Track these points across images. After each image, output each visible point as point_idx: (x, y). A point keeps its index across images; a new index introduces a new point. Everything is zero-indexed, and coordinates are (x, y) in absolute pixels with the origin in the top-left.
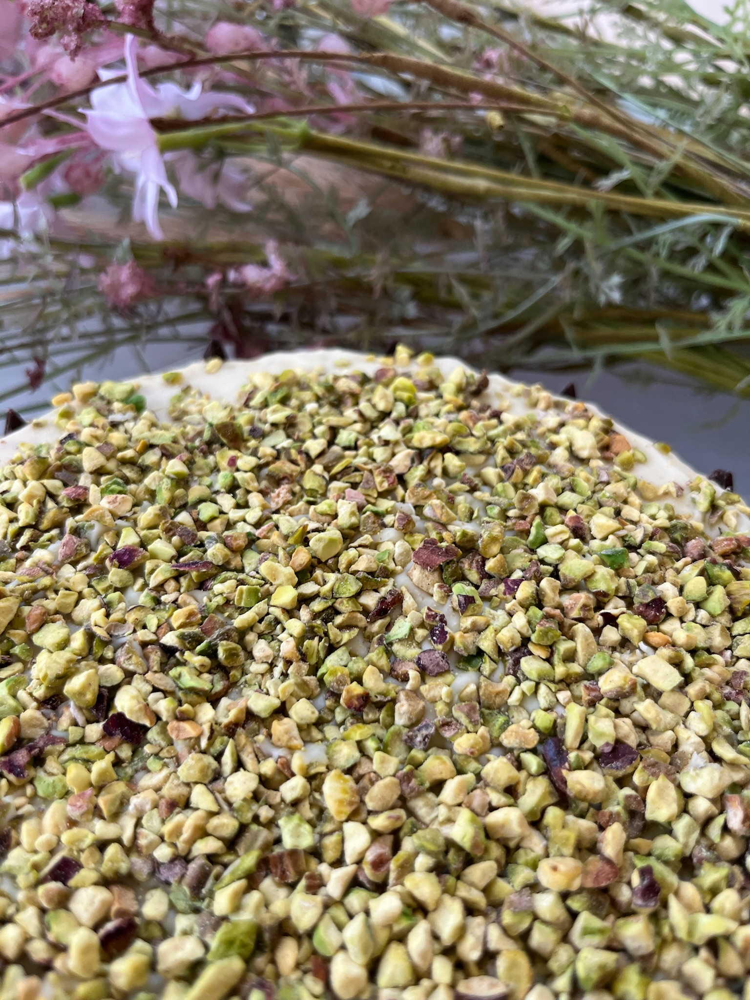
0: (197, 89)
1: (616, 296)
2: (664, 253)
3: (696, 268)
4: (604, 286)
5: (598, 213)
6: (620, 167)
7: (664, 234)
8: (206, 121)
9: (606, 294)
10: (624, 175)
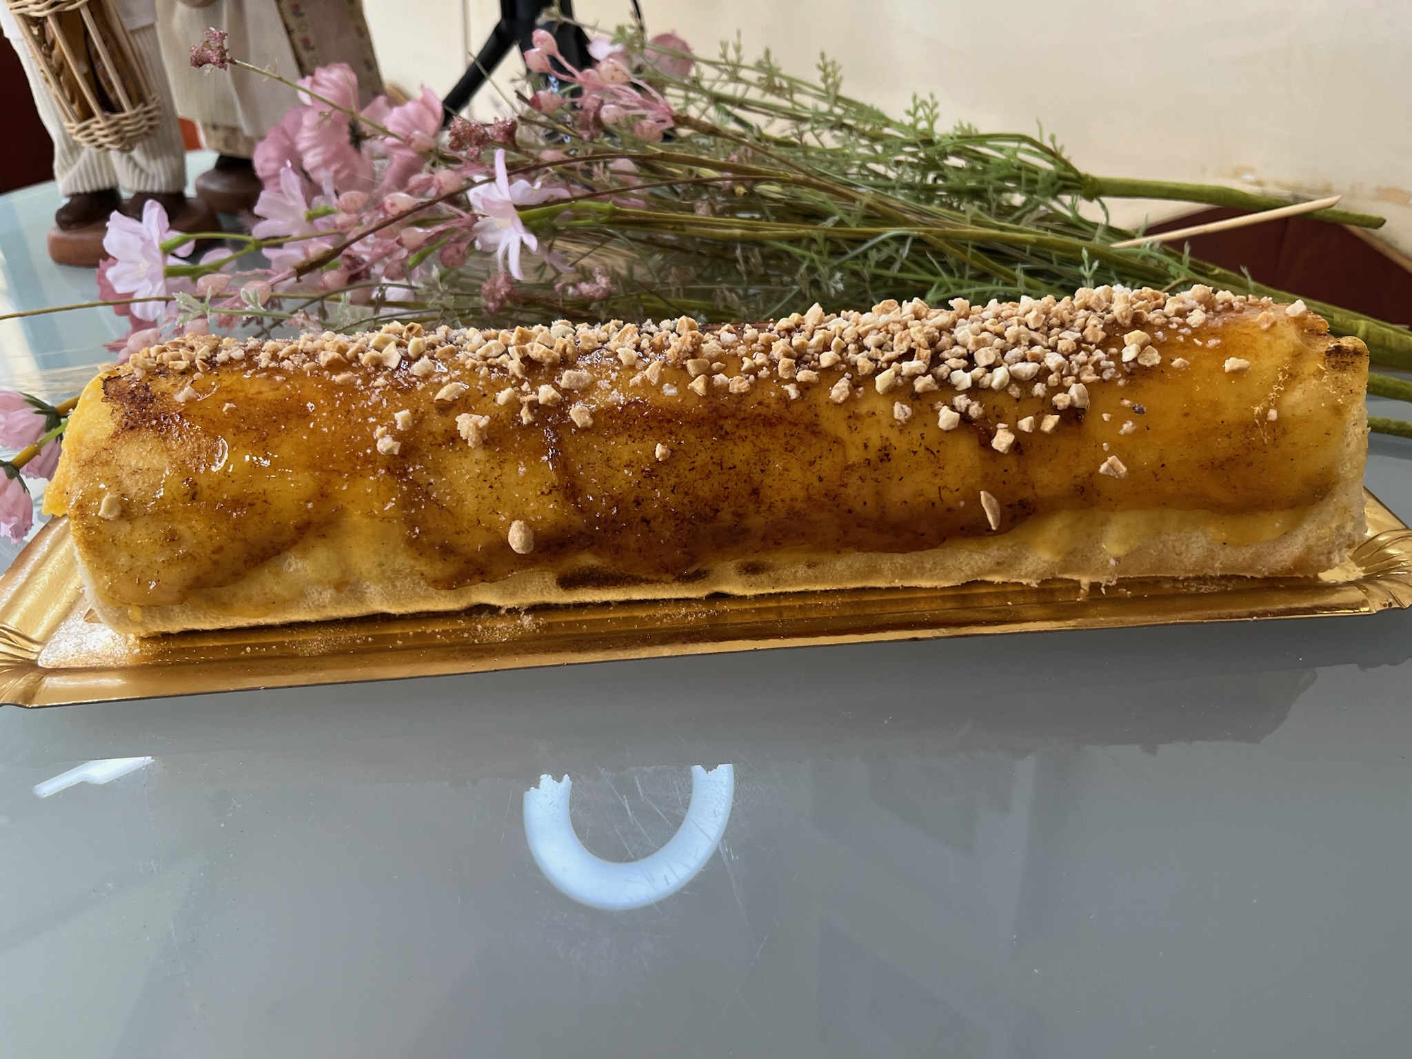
0: (538, 184)
1: (840, 286)
2: (872, 263)
3: (894, 271)
4: (831, 283)
5: (820, 240)
6: (832, 214)
8: (546, 203)
9: (834, 288)
10: (837, 218)
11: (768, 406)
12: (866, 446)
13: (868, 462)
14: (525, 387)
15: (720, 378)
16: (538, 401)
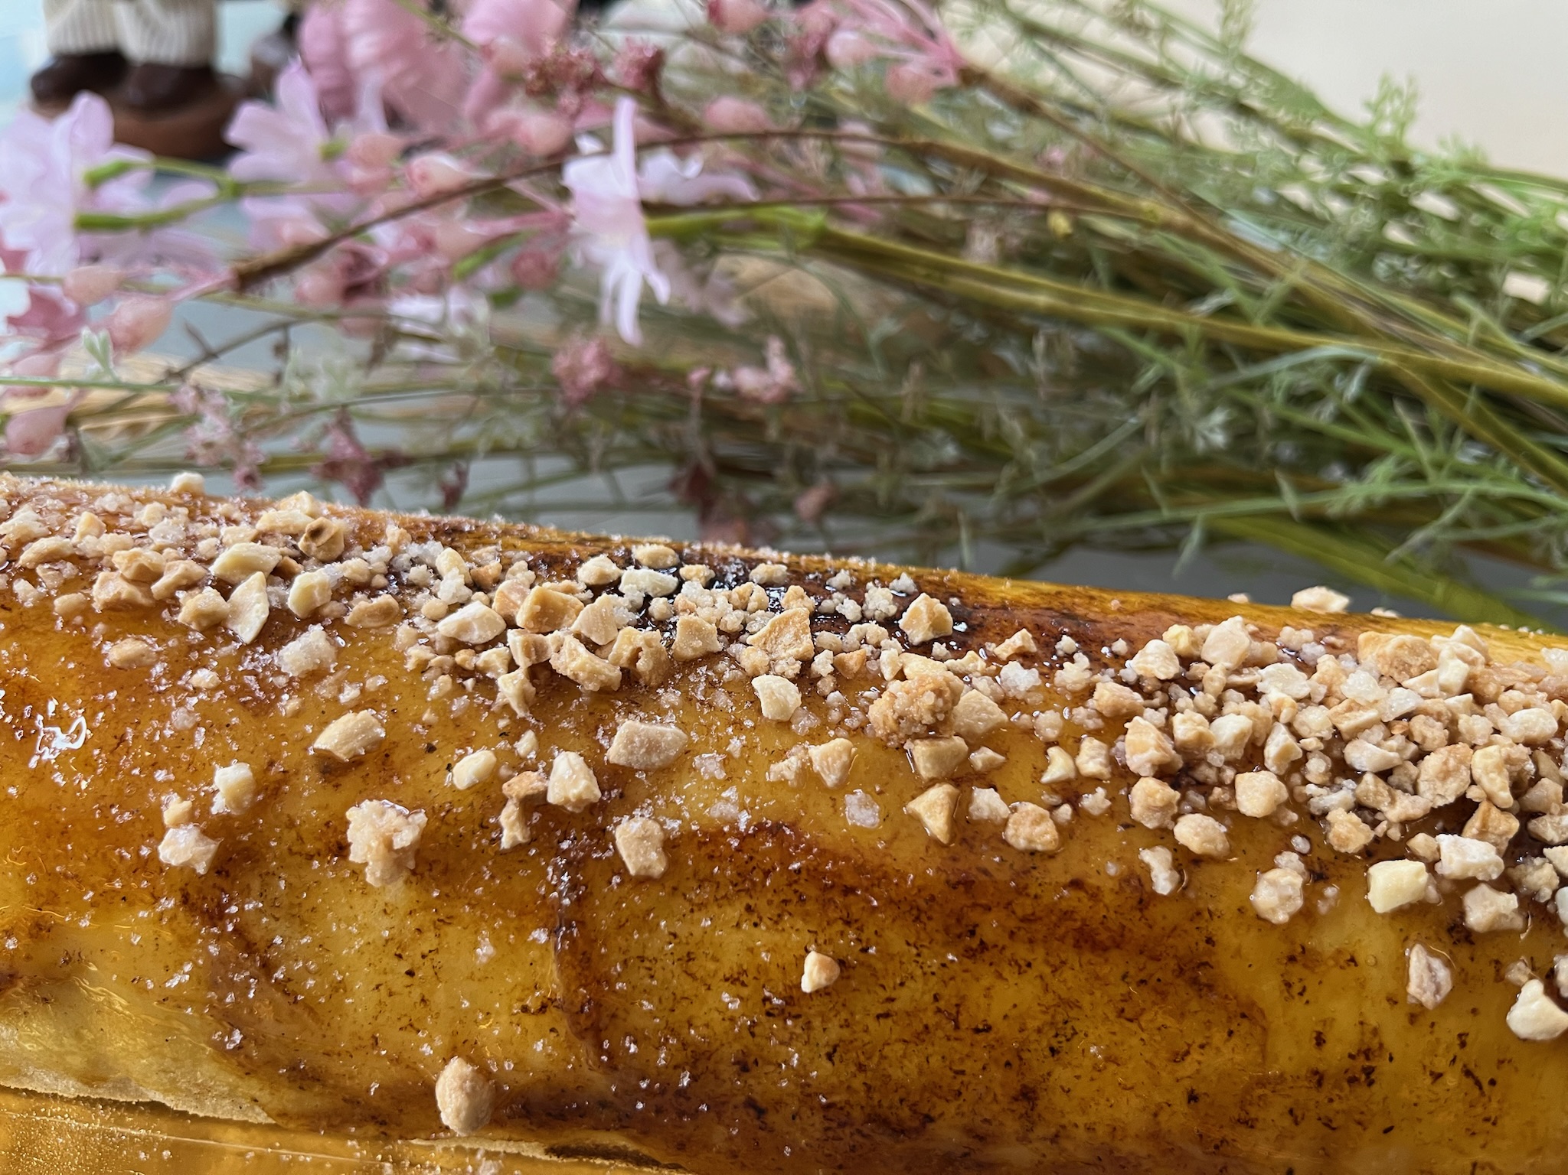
0: (694, 167)
1: (1219, 439)
2: (1279, 396)
4: (1202, 426)
5: (1192, 341)
6: (1220, 290)
7: (1278, 372)
9: (1205, 438)
10: (1225, 299)
11: (1095, 895)
12: (1320, 1041)
13: (1318, 1078)
14: (526, 744)
15: (986, 801)
16: (544, 793)
